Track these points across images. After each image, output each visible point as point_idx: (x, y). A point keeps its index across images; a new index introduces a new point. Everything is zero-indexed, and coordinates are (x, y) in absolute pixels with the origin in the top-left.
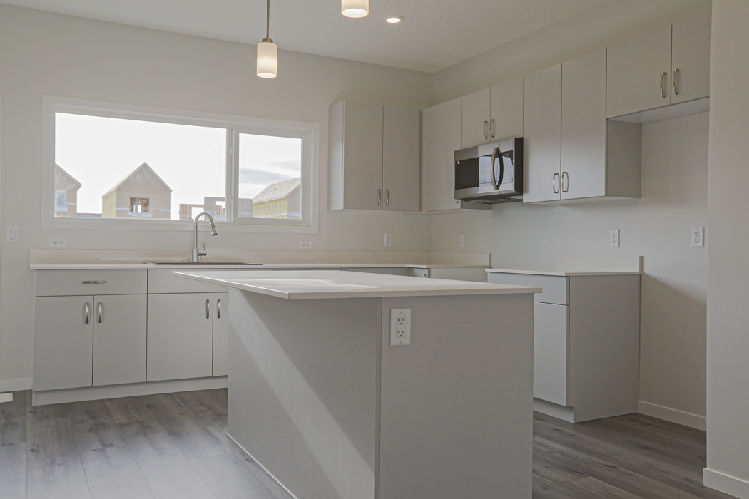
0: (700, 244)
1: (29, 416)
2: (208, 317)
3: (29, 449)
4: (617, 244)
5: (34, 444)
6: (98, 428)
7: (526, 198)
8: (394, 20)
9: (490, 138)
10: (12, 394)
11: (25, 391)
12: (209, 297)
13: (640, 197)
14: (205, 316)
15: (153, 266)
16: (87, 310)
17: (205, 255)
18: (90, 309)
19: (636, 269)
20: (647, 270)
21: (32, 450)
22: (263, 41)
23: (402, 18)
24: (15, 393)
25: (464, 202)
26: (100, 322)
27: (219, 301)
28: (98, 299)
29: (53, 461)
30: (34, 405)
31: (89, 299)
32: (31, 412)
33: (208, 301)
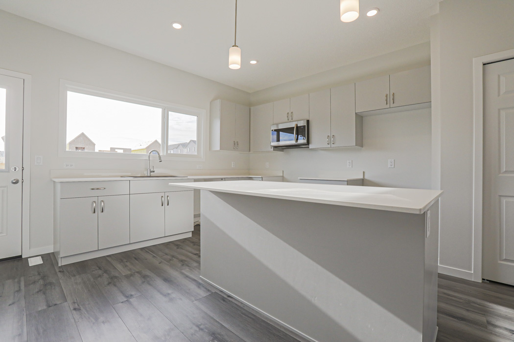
0: (393, 167)
1: (60, 275)
2: (162, 205)
3: (72, 309)
4: (351, 167)
5: (74, 303)
6: (113, 280)
7: (311, 146)
8: (253, 62)
9: (290, 119)
10: (40, 257)
11: (49, 253)
12: (163, 194)
13: (362, 147)
14: (161, 205)
15: (132, 178)
16: (94, 205)
17: (154, 172)
18: (96, 204)
19: (361, 177)
20: (367, 177)
21: (75, 309)
22: (233, 46)
23: (258, 61)
24: (43, 256)
25: (275, 148)
26: (102, 212)
27: (168, 196)
28: (100, 199)
29: (96, 319)
30: (60, 265)
31: (95, 199)
32: (60, 271)
33: (162, 197)
